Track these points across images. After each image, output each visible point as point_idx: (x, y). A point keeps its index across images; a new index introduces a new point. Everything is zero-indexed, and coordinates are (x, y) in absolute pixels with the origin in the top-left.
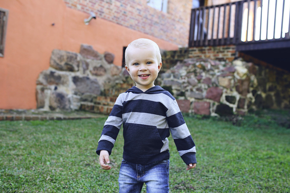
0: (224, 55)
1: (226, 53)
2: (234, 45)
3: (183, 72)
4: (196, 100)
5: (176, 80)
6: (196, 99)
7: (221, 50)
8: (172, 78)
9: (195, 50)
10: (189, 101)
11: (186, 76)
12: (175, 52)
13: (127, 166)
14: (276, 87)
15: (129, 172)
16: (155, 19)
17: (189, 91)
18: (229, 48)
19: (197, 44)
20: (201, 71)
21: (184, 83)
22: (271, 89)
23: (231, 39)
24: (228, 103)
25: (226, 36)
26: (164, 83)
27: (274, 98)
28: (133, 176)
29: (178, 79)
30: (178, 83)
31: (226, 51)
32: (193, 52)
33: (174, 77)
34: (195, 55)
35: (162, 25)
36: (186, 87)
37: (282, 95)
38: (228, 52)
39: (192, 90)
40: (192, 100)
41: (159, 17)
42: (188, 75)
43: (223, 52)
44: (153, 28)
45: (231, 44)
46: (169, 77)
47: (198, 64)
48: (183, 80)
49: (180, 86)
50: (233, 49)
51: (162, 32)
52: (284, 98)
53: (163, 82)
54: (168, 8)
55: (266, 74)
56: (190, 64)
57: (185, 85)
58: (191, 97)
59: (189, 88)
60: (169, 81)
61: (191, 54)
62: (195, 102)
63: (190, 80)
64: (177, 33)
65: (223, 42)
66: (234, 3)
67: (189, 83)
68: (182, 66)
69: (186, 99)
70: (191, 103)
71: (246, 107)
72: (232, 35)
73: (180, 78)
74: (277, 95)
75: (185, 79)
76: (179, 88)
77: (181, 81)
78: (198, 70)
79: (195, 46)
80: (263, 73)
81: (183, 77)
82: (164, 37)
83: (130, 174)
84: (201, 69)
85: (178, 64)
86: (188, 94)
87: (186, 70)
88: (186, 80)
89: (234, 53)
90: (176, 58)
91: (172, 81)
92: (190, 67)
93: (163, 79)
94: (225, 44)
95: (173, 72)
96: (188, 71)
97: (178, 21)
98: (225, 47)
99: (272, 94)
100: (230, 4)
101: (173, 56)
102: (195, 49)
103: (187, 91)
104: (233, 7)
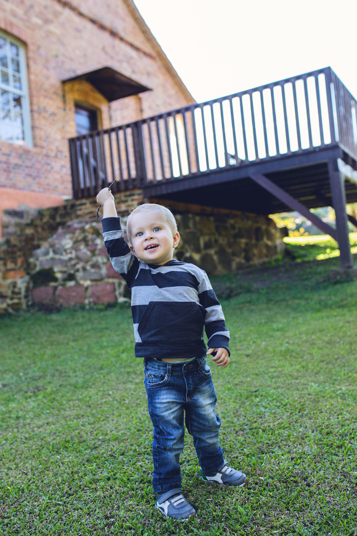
0: (129, 206)
1: (130, 203)
2: (139, 188)
3: (67, 242)
4: (94, 283)
5: (57, 257)
6: (92, 280)
7: (123, 198)
8: (51, 254)
9: (85, 204)
10: (82, 285)
11: (72, 248)
12: (56, 209)
14: (216, 241)
16: (14, 160)
17: (81, 270)
18: (133, 195)
19: (86, 194)
20: (94, 236)
21: (71, 259)
22: (208, 246)
23: (134, 180)
25: (125, 177)
26: (41, 265)
27: (215, 258)
29: (62, 254)
30: (62, 262)
31: (130, 199)
32: (83, 207)
33: (55, 252)
34: (87, 211)
35: (27, 167)
36: (75, 265)
37: (229, 251)
38: (133, 200)
39: (84, 269)
40: (87, 283)
41: (20, 156)
42: (75, 246)
43: (126, 201)
44: (12, 175)
45: (135, 188)
46: (47, 253)
47: (87, 227)
48: (69, 256)
49: (66, 266)
50: (139, 194)
51: (29, 179)
52: (234, 254)
53: (38, 263)
54: (34, 138)
55: (195, 224)
56: (76, 229)
57: (73, 262)
58: (85, 279)
59: (79, 266)
60: (47, 260)
61: (80, 210)
62: (92, 286)
63: (80, 254)
64: (58, 176)
65: (122, 186)
66: (128, 126)
67: (78, 258)
68: (65, 233)
69: (78, 285)
70: (87, 288)
72: (133, 173)
73: (64, 253)
74: (221, 252)
75: (71, 253)
76: (65, 269)
77: (65, 257)
78: (90, 237)
79: (83, 197)
80: (191, 224)
81: (68, 251)
82: (35, 187)
84: (93, 234)
85: (60, 230)
86: (79, 275)
87: (71, 239)
88: (73, 255)
89: (141, 201)
90: (58, 219)
91: (52, 259)
92: (78, 232)
93: (37, 259)
94: (126, 189)
95: (52, 246)
96: (74, 239)
97: (56, 157)
98: (128, 193)
99: (212, 252)
100: (124, 127)
101: (53, 217)
102: (84, 201)
103: (78, 270)
104: (129, 131)
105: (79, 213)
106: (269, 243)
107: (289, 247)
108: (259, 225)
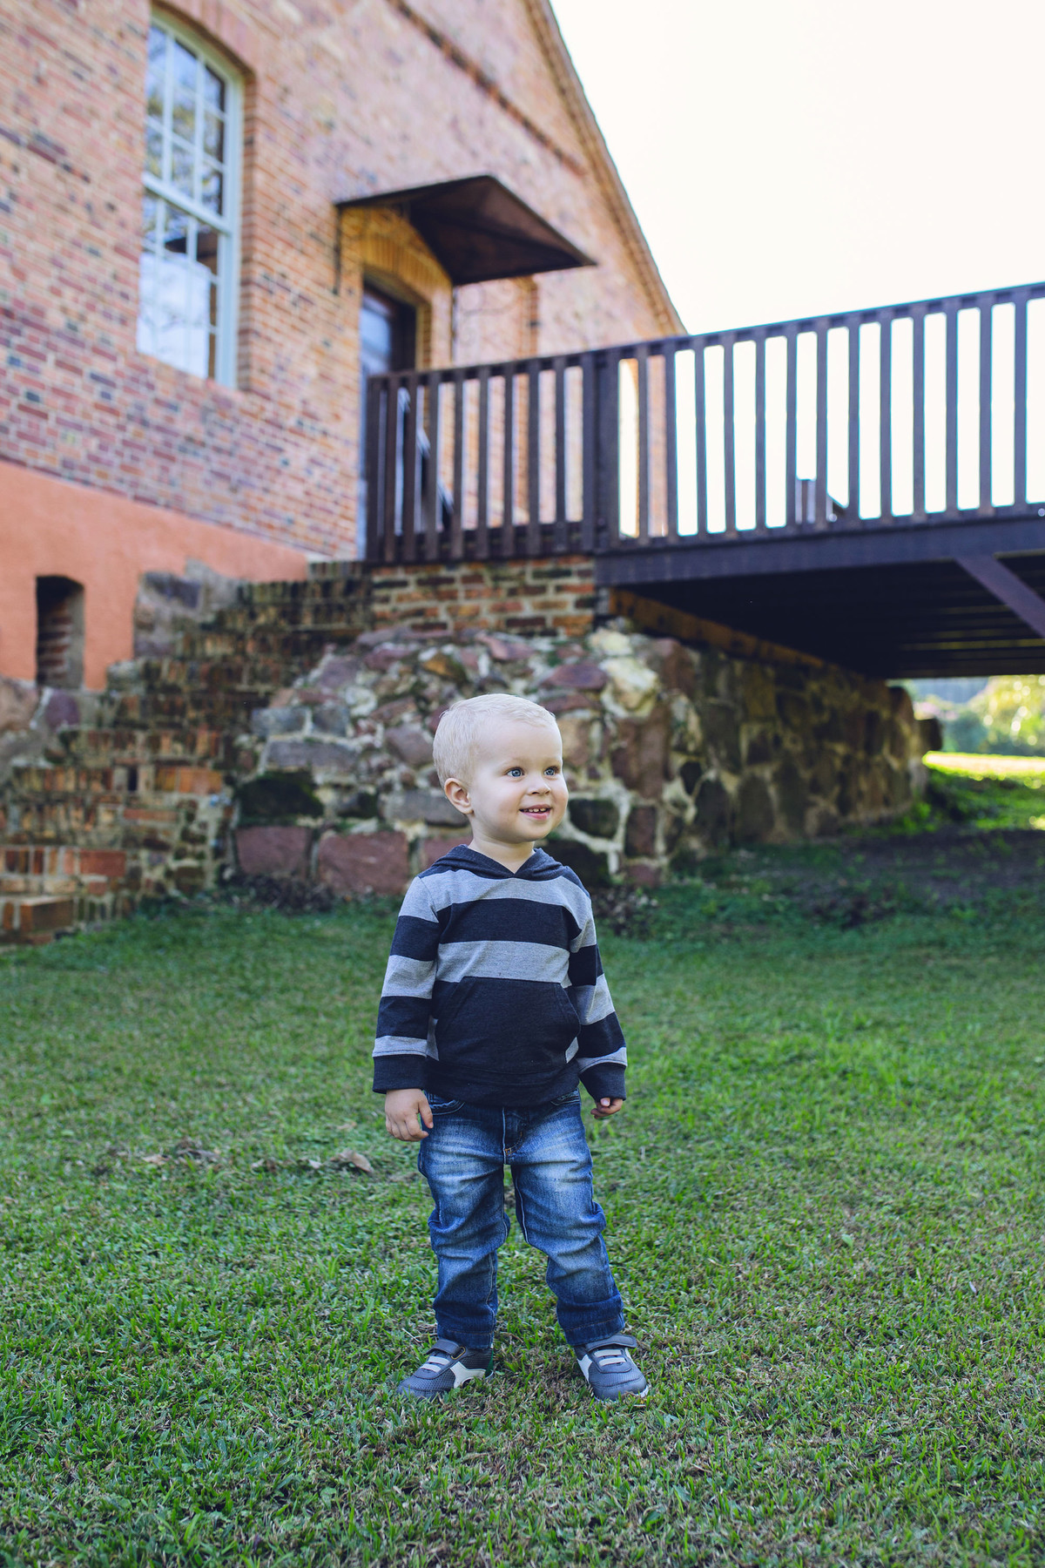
0: (546, 606)
1: (551, 596)
2: (589, 555)
3: (361, 697)
4: (436, 832)
5: (327, 738)
6: (430, 824)
7: (530, 581)
8: (308, 729)
9: (404, 584)
10: (401, 835)
11: (377, 716)
12: (295, 590)
13: (459, 1124)
14: (777, 741)
15: (471, 1143)
16: (186, 425)
17: (398, 787)
18: (567, 574)
19: (410, 554)
20: (449, 687)
21: (370, 750)
22: (759, 754)
23: (574, 527)
24: (582, 837)
25: (547, 515)
26: (270, 760)
27: (772, 791)
28: (489, 1151)
29: (343, 733)
30: (341, 756)
31: (552, 584)
32: (395, 593)
33: (319, 723)
34: (404, 607)
35: (218, 450)
36: (381, 770)
37: (805, 774)
38: (559, 589)
39: (409, 785)
40: (417, 830)
41: (204, 414)
42: (385, 709)
43: (542, 590)
44: (175, 469)
45: (573, 551)
46: (295, 724)
47: (427, 655)
48: (367, 739)
49: (353, 770)
50: (583, 574)
51: (221, 488)
52: (816, 787)
53: (263, 751)
54: (244, 365)
55: (732, 684)
56: (390, 659)
57: (376, 761)
58: (412, 819)
59: (392, 775)
60: (294, 745)
61: (386, 600)
62: (429, 839)
63: (399, 737)
64: (297, 490)
65: (534, 544)
66: (573, 360)
67: (391, 747)
68: (353, 668)
69: (386, 831)
70: (413, 846)
71: (660, 846)
72: (574, 512)
73: (350, 731)
74: (786, 777)
75: (372, 731)
76: (350, 779)
77: (355, 744)
78: (434, 687)
79: (399, 562)
80: (721, 684)
81: (363, 724)
82: (234, 516)
83: (476, 1148)
84: (444, 678)
85: (328, 658)
86: (393, 802)
87: (374, 687)
88: (378, 740)
89: (590, 594)
90: (307, 622)
91: (310, 742)
92: (395, 669)
93: (263, 740)
94: (545, 555)
95: (312, 702)
96: (383, 690)
97: (298, 431)
98: (548, 566)
99: (766, 772)
100: (558, 363)
101: (291, 613)
102: (400, 575)
103: (388, 788)
104: (574, 376)
105: (378, 608)
106: (895, 764)
107: (936, 778)
108: (875, 707)
